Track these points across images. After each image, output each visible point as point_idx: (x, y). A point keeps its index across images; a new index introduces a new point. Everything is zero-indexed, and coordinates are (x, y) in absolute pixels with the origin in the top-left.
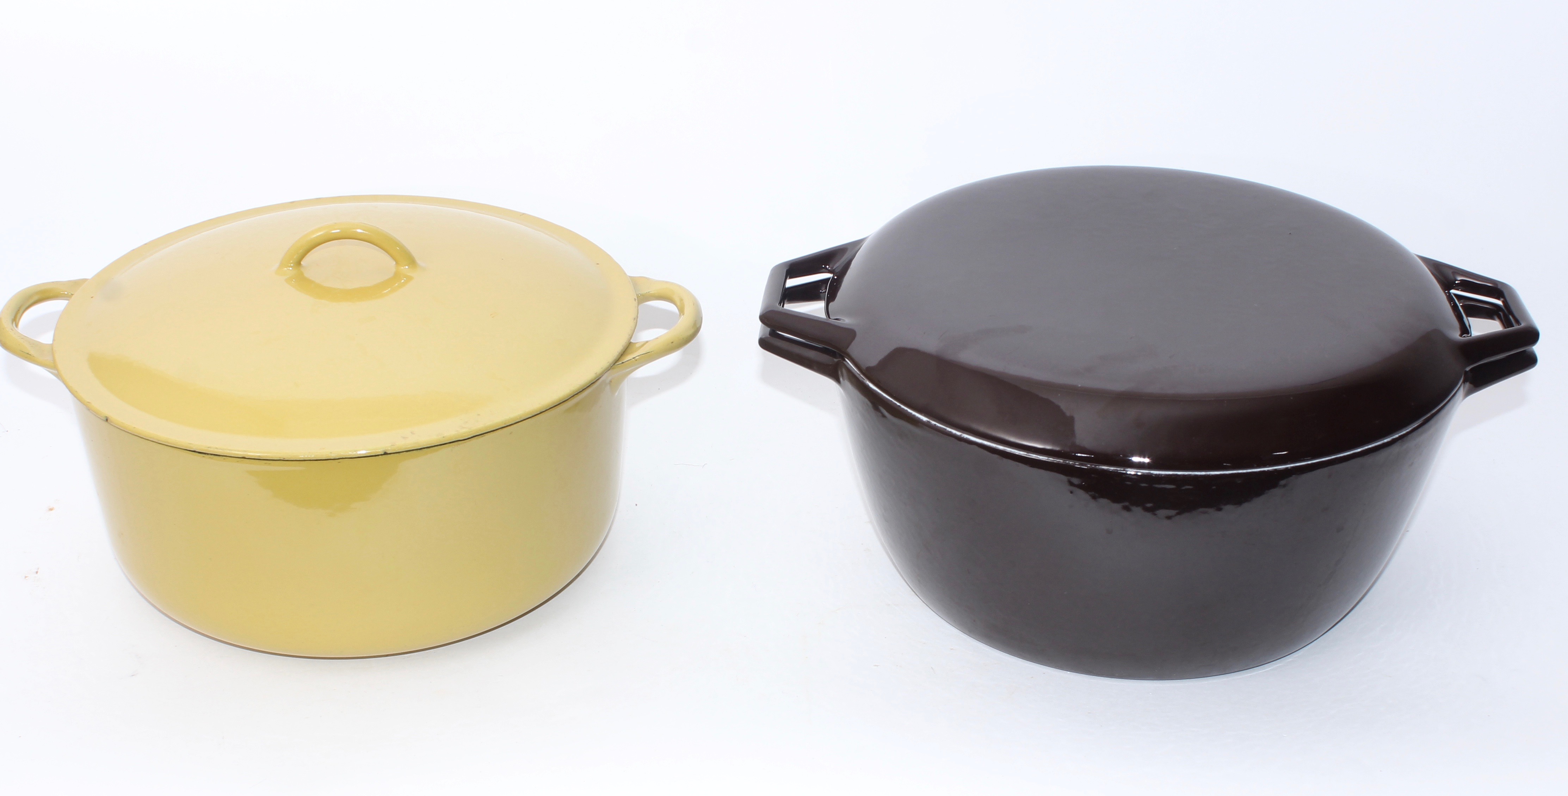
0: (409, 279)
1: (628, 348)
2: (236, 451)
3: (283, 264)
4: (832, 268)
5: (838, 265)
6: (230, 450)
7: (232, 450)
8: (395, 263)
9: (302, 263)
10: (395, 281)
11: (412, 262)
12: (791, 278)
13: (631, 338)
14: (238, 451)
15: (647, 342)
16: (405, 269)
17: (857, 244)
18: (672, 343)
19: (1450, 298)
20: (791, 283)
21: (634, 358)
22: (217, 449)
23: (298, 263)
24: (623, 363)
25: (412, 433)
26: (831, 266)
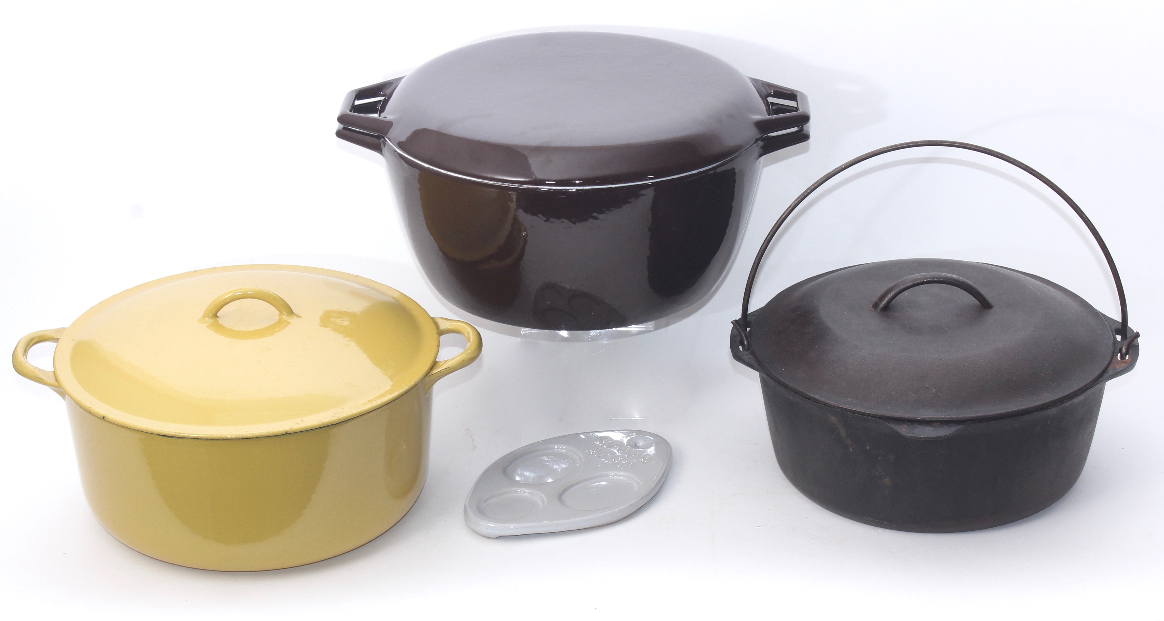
0: (289, 323)
1: (435, 364)
2: (191, 434)
3: (205, 315)
4: (385, 92)
5: (388, 92)
6: (188, 434)
7: (190, 434)
8: (279, 313)
9: (218, 315)
10: (280, 325)
11: (290, 312)
12: (358, 100)
13: (436, 358)
14: (194, 434)
15: (447, 361)
16: (285, 317)
17: (399, 80)
18: (464, 361)
19: (767, 104)
20: (357, 103)
21: (439, 371)
22: (180, 433)
23: (215, 316)
24: (432, 375)
25: (302, 421)
26: (384, 92)
